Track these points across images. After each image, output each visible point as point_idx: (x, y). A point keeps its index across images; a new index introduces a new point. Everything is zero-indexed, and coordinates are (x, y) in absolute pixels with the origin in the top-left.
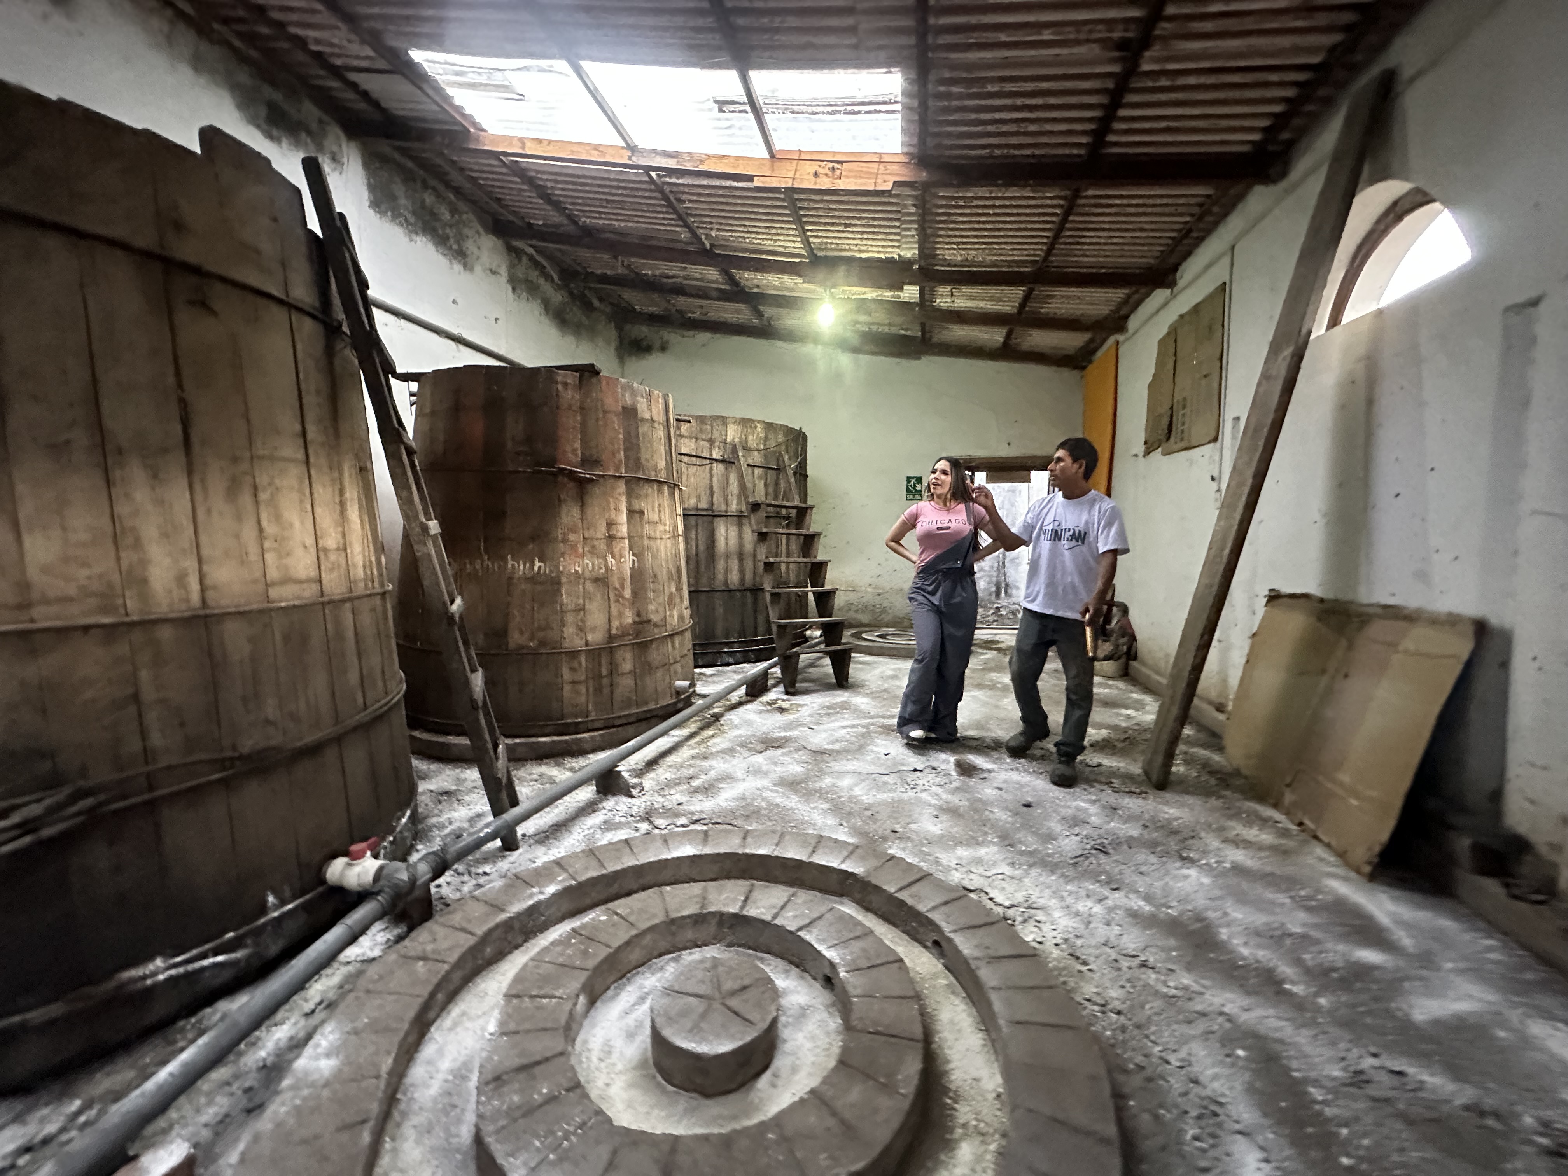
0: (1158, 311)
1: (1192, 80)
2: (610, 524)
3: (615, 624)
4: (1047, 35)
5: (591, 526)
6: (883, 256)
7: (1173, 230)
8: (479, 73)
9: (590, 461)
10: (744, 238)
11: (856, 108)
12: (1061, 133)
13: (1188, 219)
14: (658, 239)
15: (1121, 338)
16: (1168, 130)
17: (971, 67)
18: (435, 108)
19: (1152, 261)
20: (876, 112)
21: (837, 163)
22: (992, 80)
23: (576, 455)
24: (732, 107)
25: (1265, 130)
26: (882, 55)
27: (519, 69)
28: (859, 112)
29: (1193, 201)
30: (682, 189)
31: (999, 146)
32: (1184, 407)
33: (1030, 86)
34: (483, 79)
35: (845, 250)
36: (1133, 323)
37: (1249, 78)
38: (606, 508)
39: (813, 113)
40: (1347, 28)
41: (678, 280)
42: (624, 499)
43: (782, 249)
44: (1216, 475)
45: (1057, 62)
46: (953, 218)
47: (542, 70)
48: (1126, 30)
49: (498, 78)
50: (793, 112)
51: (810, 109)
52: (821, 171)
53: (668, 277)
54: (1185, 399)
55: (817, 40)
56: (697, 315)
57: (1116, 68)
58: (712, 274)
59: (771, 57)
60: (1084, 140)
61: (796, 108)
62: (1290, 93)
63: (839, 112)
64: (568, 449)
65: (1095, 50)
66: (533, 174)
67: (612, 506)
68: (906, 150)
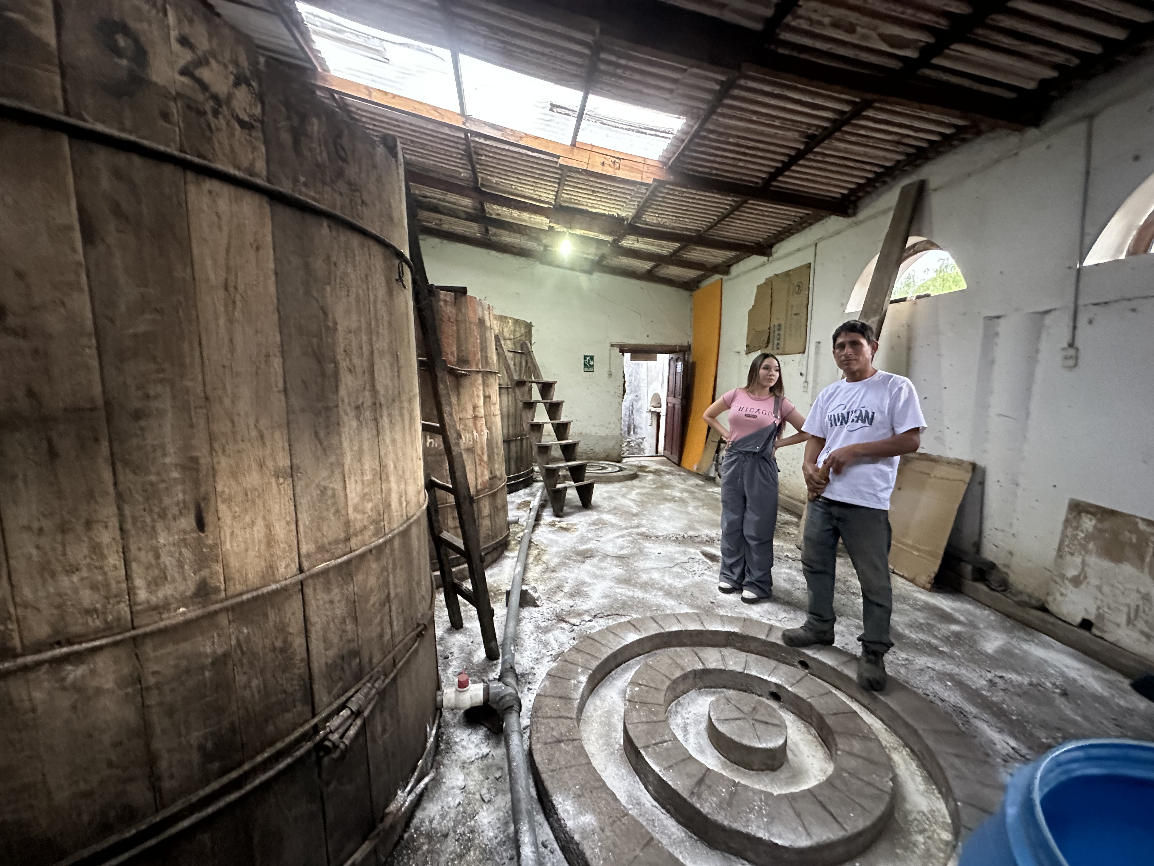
0: (755, 268)
1: (832, 160)
2: (475, 408)
3: (480, 481)
4: (777, 123)
5: (463, 409)
6: (607, 213)
7: (780, 227)
8: (357, 36)
9: (463, 361)
10: (512, 185)
11: (644, 131)
12: (753, 170)
13: (791, 223)
14: (438, 173)
15: (725, 277)
16: (808, 180)
17: (727, 127)
18: (296, 47)
19: (761, 240)
20: (656, 135)
21: (618, 159)
22: (734, 136)
23: (453, 356)
24: (560, 110)
25: (850, 189)
26: (681, 108)
27: (401, 44)
28: (646, 133)
29: (798, 214)
30: (484, 147)
31: (716, 169)
32: (779, 330)
33: (752, 144)
34: (360, 41)
35: (583, 205)
36: (735, 270)
37: (858, 165)
38: (472, 396)
39: (616, 127)
40: (908, 155)
41: (435, 201)
42: (481, 387)
43: (536, 197)
44: (804, 373)
45: (775, 136)
46: (666, 200)
47: (420, 49)
48: (816, 131)
49: (375, 44)
50: (602, 123)
51: (614, 124)
52: (606, 162)
53: (426, 197)
54: (779, 325)
55: (645, 90)
56: (432, 225)
57: (802, 147)
58: (466, 202)
59: (609, 91)
60: (764, 176)
61: (605, 122)
62: (870, 176)
63: (633, 130)
64: (449, 351)
65: (796, 135)
66: (354, 109)
67: (475, 393)
68: (661, 159)
